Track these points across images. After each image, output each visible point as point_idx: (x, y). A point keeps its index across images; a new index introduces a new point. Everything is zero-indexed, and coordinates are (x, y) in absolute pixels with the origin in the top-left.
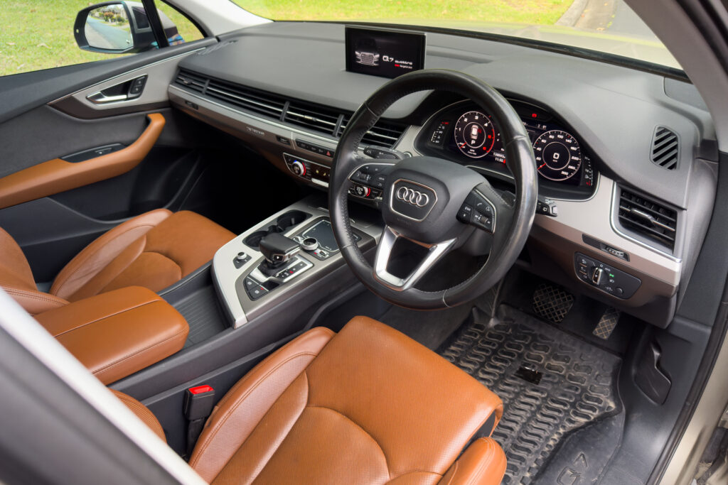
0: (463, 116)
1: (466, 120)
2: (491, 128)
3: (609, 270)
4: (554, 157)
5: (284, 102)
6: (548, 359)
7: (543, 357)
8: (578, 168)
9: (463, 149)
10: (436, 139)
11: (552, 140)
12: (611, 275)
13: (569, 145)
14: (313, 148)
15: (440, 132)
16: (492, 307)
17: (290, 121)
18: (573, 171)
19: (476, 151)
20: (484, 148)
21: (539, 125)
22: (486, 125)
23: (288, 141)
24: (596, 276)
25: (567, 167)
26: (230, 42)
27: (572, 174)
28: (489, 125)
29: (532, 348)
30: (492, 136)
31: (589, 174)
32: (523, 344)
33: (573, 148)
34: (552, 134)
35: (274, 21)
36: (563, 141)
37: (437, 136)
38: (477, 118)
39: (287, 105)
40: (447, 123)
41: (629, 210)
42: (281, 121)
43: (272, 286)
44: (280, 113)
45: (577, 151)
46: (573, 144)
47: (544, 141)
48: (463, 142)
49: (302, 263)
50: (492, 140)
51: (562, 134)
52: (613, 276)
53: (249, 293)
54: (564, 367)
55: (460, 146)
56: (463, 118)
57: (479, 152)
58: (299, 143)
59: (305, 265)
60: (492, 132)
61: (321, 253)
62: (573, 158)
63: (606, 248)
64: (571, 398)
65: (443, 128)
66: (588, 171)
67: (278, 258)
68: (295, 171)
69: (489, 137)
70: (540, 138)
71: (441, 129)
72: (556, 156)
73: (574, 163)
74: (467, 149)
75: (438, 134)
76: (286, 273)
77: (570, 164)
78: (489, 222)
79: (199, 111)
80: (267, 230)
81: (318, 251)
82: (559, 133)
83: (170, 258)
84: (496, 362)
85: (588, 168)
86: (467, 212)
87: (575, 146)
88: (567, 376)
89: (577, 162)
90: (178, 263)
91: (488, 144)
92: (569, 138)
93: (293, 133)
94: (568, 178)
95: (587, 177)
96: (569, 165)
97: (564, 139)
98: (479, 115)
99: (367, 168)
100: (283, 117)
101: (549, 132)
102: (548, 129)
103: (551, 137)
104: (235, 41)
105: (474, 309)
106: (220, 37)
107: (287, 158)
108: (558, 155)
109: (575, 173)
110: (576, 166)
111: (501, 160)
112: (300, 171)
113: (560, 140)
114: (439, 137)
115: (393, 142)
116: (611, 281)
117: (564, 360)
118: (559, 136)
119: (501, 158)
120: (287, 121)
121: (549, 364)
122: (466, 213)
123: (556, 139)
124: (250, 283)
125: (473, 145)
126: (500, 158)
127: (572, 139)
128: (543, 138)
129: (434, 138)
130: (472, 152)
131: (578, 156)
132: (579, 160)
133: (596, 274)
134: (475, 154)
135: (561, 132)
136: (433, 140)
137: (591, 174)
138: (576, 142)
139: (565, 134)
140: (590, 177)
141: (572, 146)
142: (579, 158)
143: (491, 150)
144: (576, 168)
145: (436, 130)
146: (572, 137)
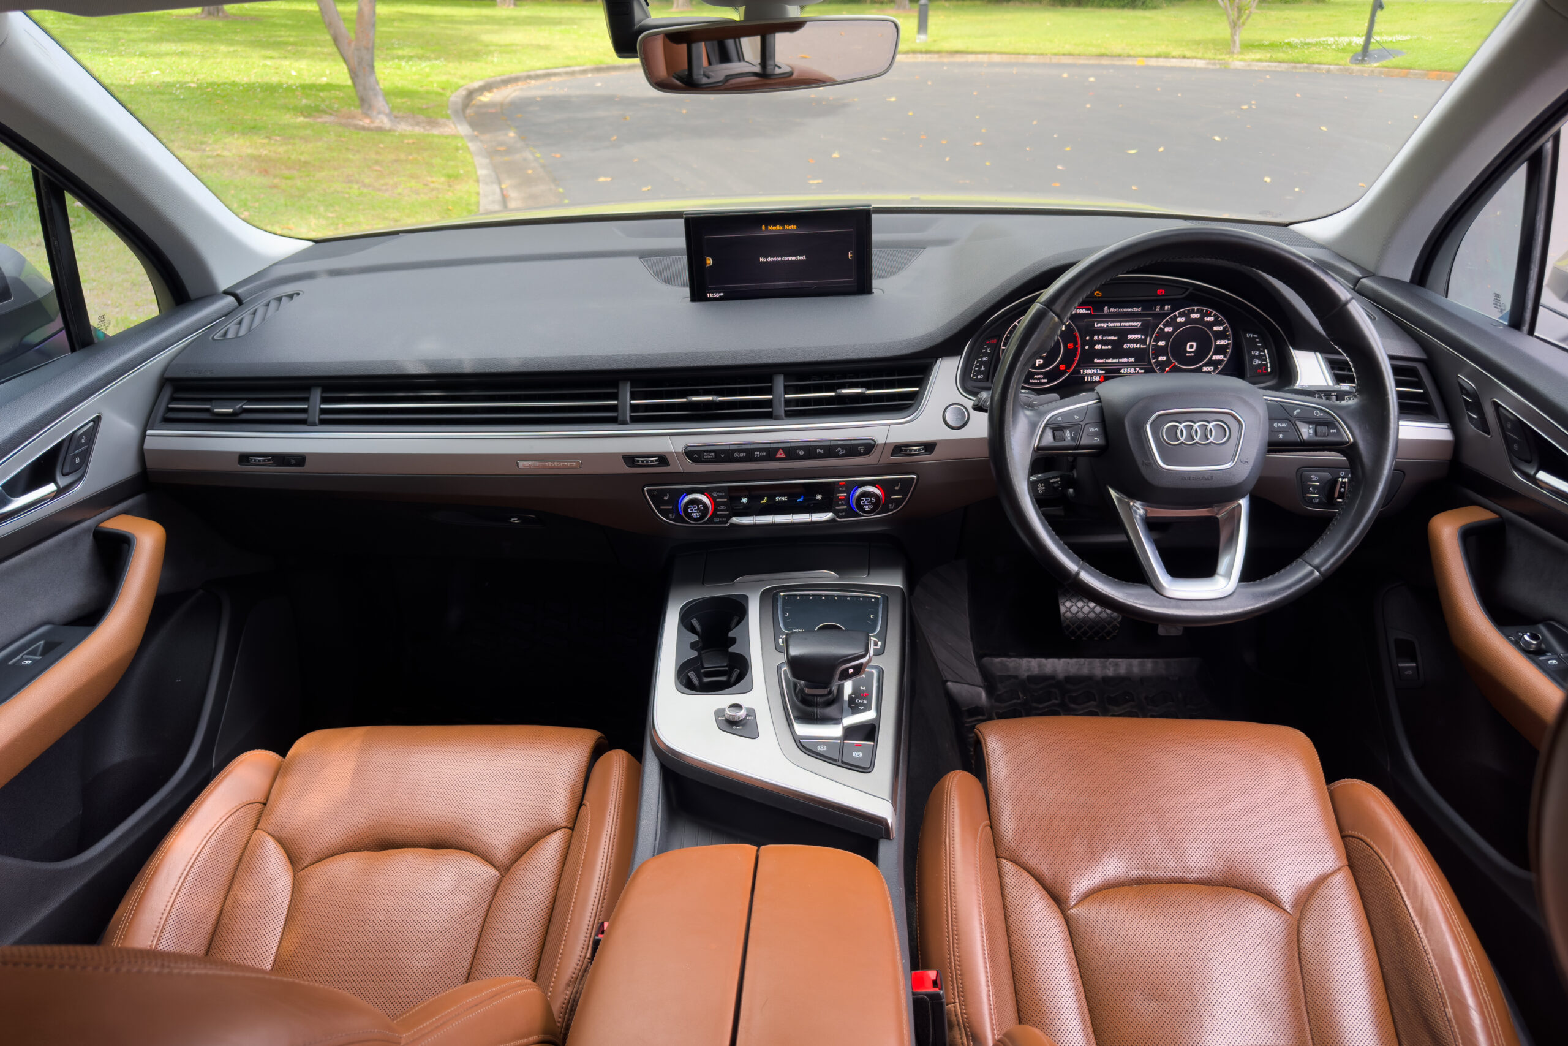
2: (1073, 331)
4: (1188, 349)
5: (613, 383)
10: (979, 372)
11: (1182, 324)
13: (1210, 325)
14: (737, 455)
15: (985, 359)
18: (1219, 362)
19: (1046, 375)
20: (1062, 367)
21: (1157, 307)
23: (663, 459)
25: (1211, 357)
27: (1220, 367)
28: (1069, 327)
30: (1076, 343)
31: (1259, 357)
33: (1216, 328)
34: (1181, 315)
35: (317, 242)
36: (1200, 321)
37: (980, 367)
39: (624, 389)
40: (993, 341)
42: (624, 423)
44: (612, 408)
45: (1225, 330)
46: (1217, 322)
47: (1168, 329)
50: (1076, 349)
51: (1198, 311)
57: (1051, 376)
58: (694, 455)
60: (1075, 337)
62: (1219, 342)
65: (989, 350)
66: (1257, 353)
68: (687, 516)
69: (1070, 346)
70: (1161, 326)
71: (986, 354)
72: (1191, 347)
73: (1220, 350)
75: (982, 363)
77: (1215, 353)
79: (308, 469)
82: (1193, 312)
85: (1257, 349)
87: (1221, 323)
89: (1226, 347)
91: (1068, 360)
92: (1209, 315)
93: (672, 439)
95: (1257, 362)
96: (1213, 354)
97: (1202, 318)
99: (1060, 419)
100: (625, 414)
101: (1177, 313)
102: (1173, 310)
103: (1180, 319)
104: (290, 297)
107: (657, 497)
108: (1194, 344)
109: (1224, 364)
110: (1225, 354)
111: (1096, 378)
113: (1195, 321)
114: (983, 369)
115: (913, 396)
118: (1193, 316)
119: (1096, 375)
122: (1280, 432)
123: (1189, 321)
125: (1041, 367)
126: (1092, 375)
127: (1215, 315)
128: (1167, 325)
129: (975, 371)
130: (1039, 379)
131: (1225, 337)
132: (1228, 344)
133: (1341, 487)
134: (1045, 381)
135: (1196, 308)
136: (974, 375)
137: (1265, 356)
138: (1221, 317)
139: (1203, 310)
140: (1266, 360)
141: (1216, 326)
142: (1229, 340)
143: (1076, 367)
144: (1225, 357)
145: (977, 357)
146: (1214, 313)
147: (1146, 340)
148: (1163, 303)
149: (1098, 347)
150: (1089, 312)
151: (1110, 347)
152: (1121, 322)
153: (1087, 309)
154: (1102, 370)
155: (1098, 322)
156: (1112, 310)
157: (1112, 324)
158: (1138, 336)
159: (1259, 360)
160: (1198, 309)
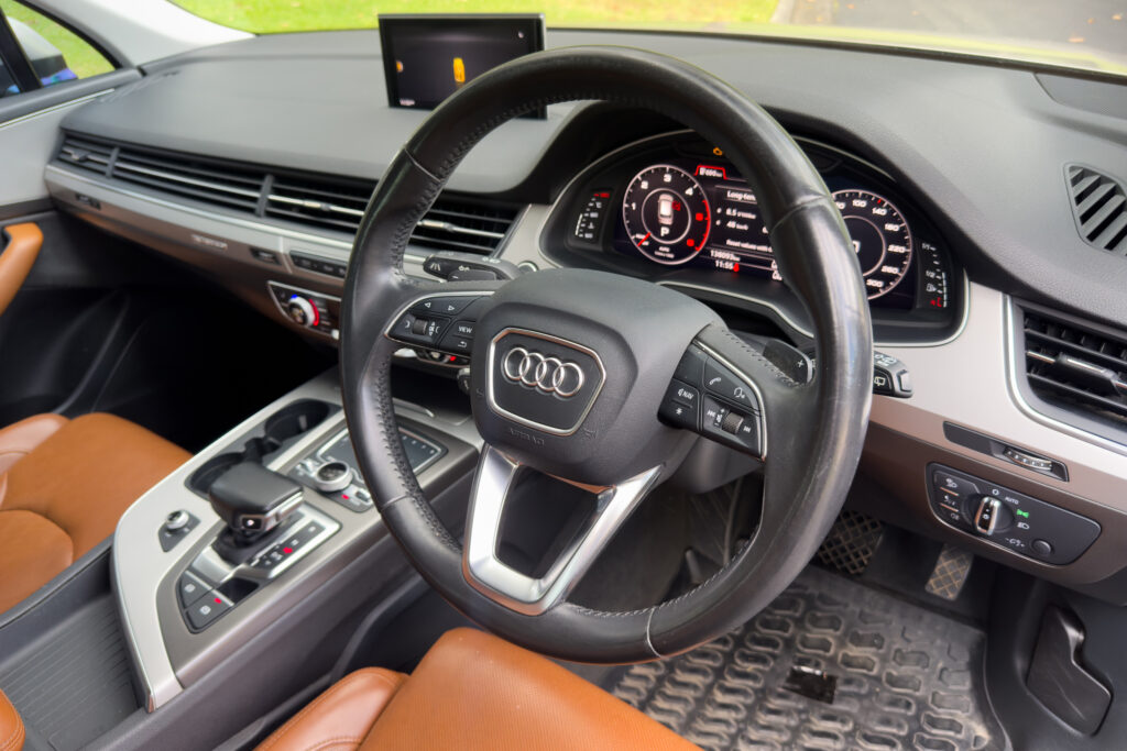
0: (638, 176)
1: (645, 185)
2: (702, 197)
3: (1016, 502)
5: (261, 176)
6: (842, 644)
7: (831, 640)
8: (906, 270)
9: (644, 248)
10: (586, 230)
12: (1019, 512)
13: (882, 221)
14: (326, 268)
15: (594, 215)
16: (723, 547)
17: (278, 214)
18: (892, 277)
19: (673, 249)
20: (690, 243)
22: (689, 192)
23: (275, 257)
24: (986, 517)
25: (880, 268)
26: (166, 75)
27: (893, 285)
28: (696, 191)
29: (808, 625)
30: (705, 215)
31: (935, 282)
32: (791, 617)
33: (890, 227)
35: (258, 35)
36: (866, 212)
37: (588, 224)
38: (668, 178)
39: (267, 183)
40: (605, 194)
41: (1052, 360)
42: (259, 216)
43: (241, 589)
44: (254, 200)
45: (902, 232)
46: (890, 218)
48: (644, 232)
49: (313, 524)
50: (705, 223)
51: (864, 197)
52: (1026, 515)
53: (187, 613)
54: (875, 659)
55: (638, 240)
56: (638, 183)
57: (679, 251)
58: (298, 260)
59: (320, 529)
60: (704, 206)
61: (359, 495)
62: (893, 248)
63: (1004, 453)
64: (900, 726)
65: (599, 205)
66: (932, 275)
67: (251, 523)
68: (294, 318)
69: (699, 217)
71: (594, 209)
73: (894, 259)
74: (654, 246)
75: (589, 220)
76: (274, 555)
77: (888, 262)
78: (747, 429)
79: (103, 212)
80: (241, 449)
81: (352, 491)
82: (856, 196)
83: (53, 521)
84: (746, 665)
85: (933, 268)
86: (683, 403)
87: (895, 221)
88: (884, 679)
89: (902, 257)
90: (67, 529)
91: (697, 233)
92: (880, 205)
93: (284, 239)
94: (882, 293)
95: (931, 288)
96: (884, 264)
97: (869, 208)
98: (671, 171)
99: (428, 305)
100: (260, 207)
104: (174, 73)
105: (689, 554)
106: (144, 67)
107: (278, 291)
108: (857, 244)
109: (898, 281)
110: (901, 267)
111: (729, 266)
112: (304, 317)
113: (858, 210)
114: (591, 226)
115: (494, 243)
116: (1021, 525)
117: (872, 645)
118: (856, 203)
119: (729, 261)
120: (271, 215)
121: (845, 655)
122: (681, 405)
123: (850, 210)
124: (190, 588)
125: (666, 237)
126: (725, 260)
127: (888, 207)
129: (581, 228)
130: (665, 252)
131: (902, 243)
132: (906, 253)
133: (984, 512)
134: (671, 256)
135: (861, 192)
136: (580, 233)
137: (941, 281)
138: (897, 212)
139: (870, 196)
140: (941, 288)
141: (890, 223)
142: (907, 247)
143: (706, 245)
144: (901, 271)
145: (584, 212)
146: (887, 203)
149: (731, 224)
150: (720, 175)
151: (745, 227)
153: (719, 171)
154: (737, 256)
155: (732, 191)
157: (748, 198)
159: (936, 286)
160: (864, 195)
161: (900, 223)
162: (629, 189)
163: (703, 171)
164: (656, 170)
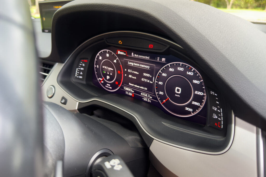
0: (98, 54)
1: (100, 58)
2: (119, 64)
4: (176, 91)
8: (204, 104)
9: (102, 83)
10: (79, 75)
11: (172, 73)
13: (191, 78)
15: (82, 69)
18: (197, 107)
19: (111, 85)
20: (117, 83)
21: (158, 58)
22: (115, 61)
25: (191, 102)
27: (198, 111)
28: (117, 61)
30: (121, 72)
31: (217, 113)
33: (195, 82)
34: (172, 66)
36: (184, 73)
37: (80, 72)
38: (108, 55)
40: (85, 60)
45: (201, 85)
46: (195, 77)
47: (164, 75)
48: (101, 78)
50: (121, 75)
51: (183, 66)
55: (100, 80)
56: (98, 57)
57: (113, 86)
60: (120, 67)
62: (196, 92)
65: (84, 65)
66: (216, 109)
69: (119, 72)
70: (160, 71)
71: (82, 67)
72: (178, 90)
73: (198, 99)
74: (105, 84)
75: (80, 71)
77: (194, 100)
82: (179, 65)
85: (216, 106)
91: (119, 79)
92: (190, 70)
94: (193, 114)
95: (215, 116)
96: (193, 100)
98: (109, 53)
101: (169, 64)
102: (168, 62)
103: (171, 70)
108: (180, 89)
109: (200, 109)
110: (201, 103)
111: (131, 94)
113: (181, 72)
114: (81, 73)
115: (45, 77)
118: (179, 69)
123: (176, 72)
125: (109, 80)
126: (129, 92)
127: (194, 71)
128: (163, 71)
129: (77, 74)
130: (108, 86)
131: (202, 90)
132: (203, 96)
134: (111, 88)
135: (181, 63)
136: (77, 76)
137: (220, 113)
138: (199, 74)
139: (186, 66)
140: (220, 117)
141: (195, 80)
142: (204, 93)
143: (122, 85)
144: (201, 104)
145: (78, 67)
146: (194, 69)
147: (152, 78)
148: (161, 55)
149: (130, 76)
150: (125, 54)
151: (135, 78)
152: (140, 64)
153: (125, 53)
154: (133, 90)
155: (130, 62)
156: (135, 55)
157: (136, 64)
158: (148, 75)
159: (217, 115)
161: (199, 80)
162: (96, 60)
163: (119, 52)
164: (104, 51)
